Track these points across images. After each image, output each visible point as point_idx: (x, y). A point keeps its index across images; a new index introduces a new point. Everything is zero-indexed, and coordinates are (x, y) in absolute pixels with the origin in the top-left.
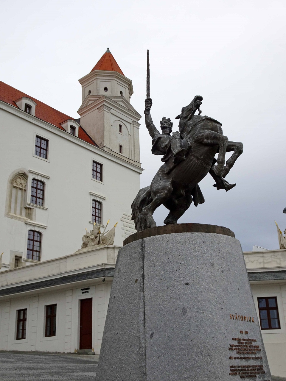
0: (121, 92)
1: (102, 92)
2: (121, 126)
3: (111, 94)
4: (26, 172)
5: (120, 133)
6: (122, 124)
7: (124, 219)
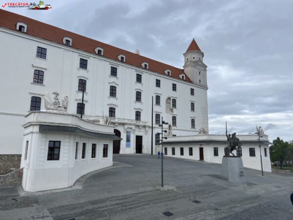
0: (200, 58)
3: (196, 60)
5: (199, 75)
6: (200, 71)
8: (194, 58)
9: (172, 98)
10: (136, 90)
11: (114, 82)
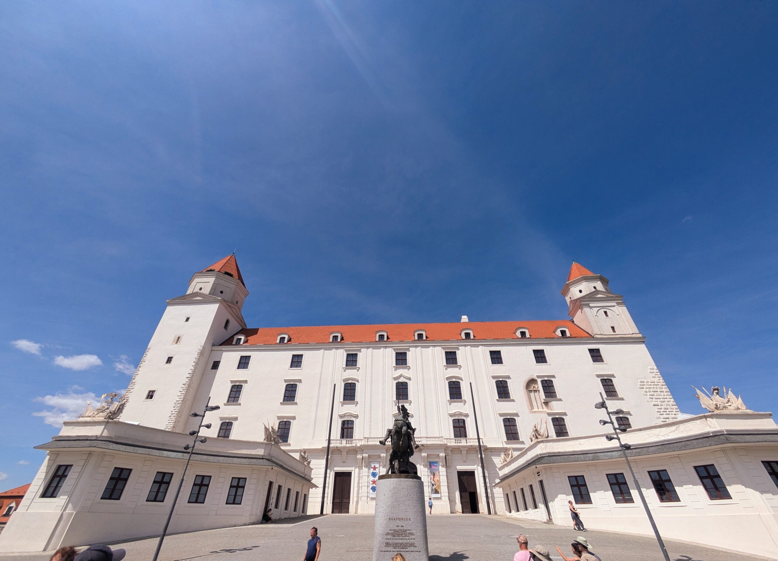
0: (595, 288)
1: (579, 295)
2: (606, 312)
3: (586, 293)
4: (535, 377)
5: (607, 317)
6: (605, 310)
7: (642, 387)
8: (580, 291)
9: (539, 381)
10: (447, 379)
11: (401, 376)
